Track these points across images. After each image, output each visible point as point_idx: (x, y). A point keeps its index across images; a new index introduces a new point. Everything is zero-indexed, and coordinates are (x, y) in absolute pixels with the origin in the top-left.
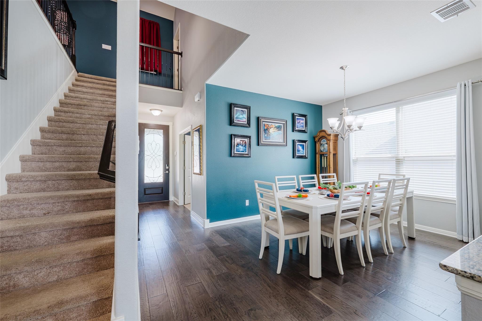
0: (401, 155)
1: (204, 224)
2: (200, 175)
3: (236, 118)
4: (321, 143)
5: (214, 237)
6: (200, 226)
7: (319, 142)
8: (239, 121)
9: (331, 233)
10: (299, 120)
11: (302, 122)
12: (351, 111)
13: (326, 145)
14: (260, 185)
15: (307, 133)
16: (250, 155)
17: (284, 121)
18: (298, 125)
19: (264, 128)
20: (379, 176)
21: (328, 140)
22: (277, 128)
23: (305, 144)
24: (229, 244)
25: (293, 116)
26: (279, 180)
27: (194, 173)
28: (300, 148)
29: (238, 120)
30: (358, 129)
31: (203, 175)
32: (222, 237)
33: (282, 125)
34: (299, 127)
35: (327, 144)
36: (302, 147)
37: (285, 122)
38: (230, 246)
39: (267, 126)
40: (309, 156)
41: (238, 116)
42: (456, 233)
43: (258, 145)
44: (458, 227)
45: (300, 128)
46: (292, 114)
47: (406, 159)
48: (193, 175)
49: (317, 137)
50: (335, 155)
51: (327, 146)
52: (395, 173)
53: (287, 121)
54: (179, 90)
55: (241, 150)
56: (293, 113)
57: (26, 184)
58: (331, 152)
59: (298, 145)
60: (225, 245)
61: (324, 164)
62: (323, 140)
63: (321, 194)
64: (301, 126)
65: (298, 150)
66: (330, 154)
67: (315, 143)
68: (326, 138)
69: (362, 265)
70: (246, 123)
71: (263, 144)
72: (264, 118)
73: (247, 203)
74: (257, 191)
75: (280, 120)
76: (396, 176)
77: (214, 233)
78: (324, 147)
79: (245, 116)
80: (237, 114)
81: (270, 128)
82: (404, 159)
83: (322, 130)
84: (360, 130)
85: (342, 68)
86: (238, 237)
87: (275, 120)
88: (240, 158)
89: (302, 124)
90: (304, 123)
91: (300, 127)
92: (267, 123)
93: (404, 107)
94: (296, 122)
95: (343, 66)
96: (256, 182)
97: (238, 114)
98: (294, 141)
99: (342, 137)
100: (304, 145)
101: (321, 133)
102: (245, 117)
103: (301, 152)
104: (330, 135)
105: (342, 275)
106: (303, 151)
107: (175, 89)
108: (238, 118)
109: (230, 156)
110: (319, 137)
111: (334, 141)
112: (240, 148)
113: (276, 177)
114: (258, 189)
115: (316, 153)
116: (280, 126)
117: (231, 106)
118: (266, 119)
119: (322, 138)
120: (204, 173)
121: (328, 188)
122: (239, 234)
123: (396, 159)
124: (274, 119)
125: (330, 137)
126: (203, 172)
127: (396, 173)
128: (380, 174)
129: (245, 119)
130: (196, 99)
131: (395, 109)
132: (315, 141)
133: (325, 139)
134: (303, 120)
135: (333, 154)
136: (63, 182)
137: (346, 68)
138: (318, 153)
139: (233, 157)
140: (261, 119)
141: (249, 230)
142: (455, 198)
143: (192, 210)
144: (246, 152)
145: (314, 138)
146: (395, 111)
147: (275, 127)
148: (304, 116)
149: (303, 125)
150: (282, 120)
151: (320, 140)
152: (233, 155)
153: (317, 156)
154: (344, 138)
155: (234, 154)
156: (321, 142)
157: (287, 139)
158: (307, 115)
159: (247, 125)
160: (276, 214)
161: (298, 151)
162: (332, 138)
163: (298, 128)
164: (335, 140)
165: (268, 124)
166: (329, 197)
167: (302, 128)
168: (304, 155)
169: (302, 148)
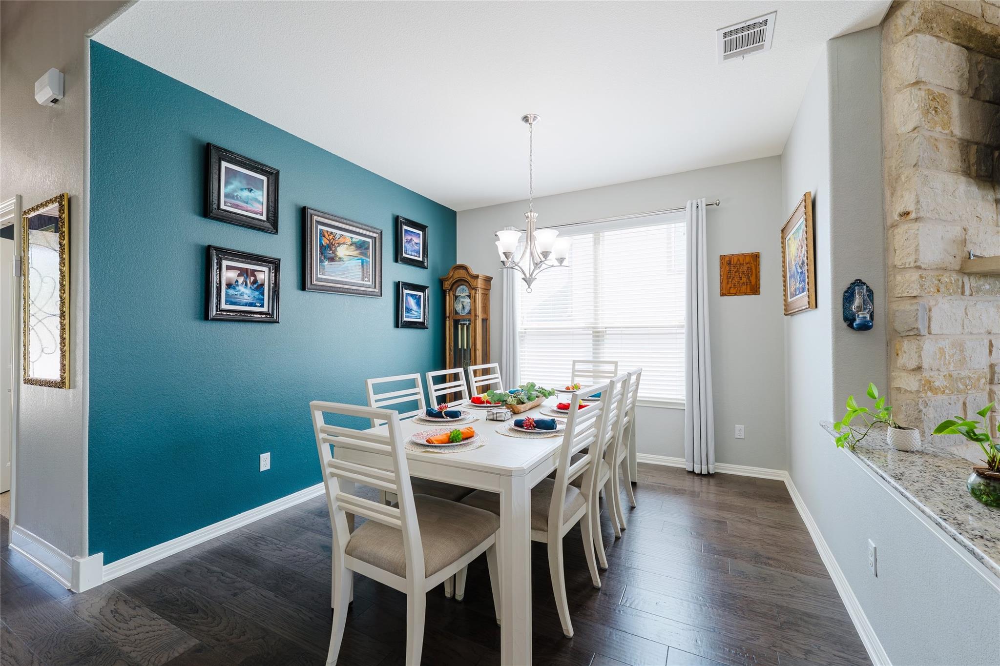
0: (602, 324)
1: (75, 576)
2: (58, 389)
3: (226, 196)
4: (457, 294)
5: (125, 626)
6: (54, 590)
7: (451, 293)
8: (237, 206)
9: (543, 530)
10: (410, 235)
11: (415, 240)
13: (468, 300)
14: (330, 418)
15: (427, 268)
16: (278, 316)
17: (375, 230)
18: (408, 246)
19: (321, 243)
20: (574, 365)
21: (473, 289)
22: (356, 247)
23: (421, 294)
24: (193, 642)
25: (397, 222)
27: (29, 382)
28: (412, 303)
29: (235, 204)
30: (556, 263)
31: (75, 387)
32: (163, 616)
33: (370, 240)
34: (410, 253)
35: (469, 296)
36: (415, 301)
37: (377, 235)
38: (198, 649)
39: (331, 237)
40: (429, 323)
41: (235, 191)
42: (684, 460)
43: (303, 287)
44: (688, 451)
45: (411, 255)
46: (393, 217)
47: (609, 331)
48: (24, 387)
49: (448, 280)
50: (485, 321)
51: (470, 303)
52: (591, 359)
53: (381, 232)
55: (246, 298)
56: (398, 216)
58: (478, 315)
59: (406, 296)
60: (177, 655)
61: (463, 343)
62: (462, 287)
63: (493, 420)
64: (414, 251)
65: (407, 308)
66: (475, 320)
67: (443, 293)
68: (467, 284)
69: (595, 584)
70: (264, 218)
71: (318, 287)
72: (320, 214)
73: (265, 462)
74: (320, 437)
75: (364, 227)
76: (594, 364)
77: (124, 609)
78: (462, 303)
79: (261, 195)
80: (231, 184)
81: (339, 244)
82: (606, 331)
83: (456, 266)
84: (561, 266)
85: (526, 119)
86: (235, 595)
87: (351, 223)
88: (242, 325)
89: (416, 247)
90: (420, 244)
91: (413, 253)
92: (330, 230)
93: (606, 234)
94: (404, 240)
95: (528, 116)
96: (318, 408)
97: (235, 184)
98: (397, 285)
99: (526, 279)
100: (420, 296)
101: (456, 272)
102: (260, 199)
103: (414, 312)
104: (477, 277)
105: (570, 639)
106: (417, 312)
108: (233, 197)
109: (203, 316)
110: (452, 280)
111: (483, 293)
112: (243, 292)
113: (370, 382)
114: (323, 431)
115: (443, 317)
116: (364, 242)
117: (207, 154)
118: (327, 216)
119: (459, 283)
120: (79, 379)
121: (506, 401)
122: (239, 579)
123: (593, 332)
124: (348, 222)
125: (477, 282)
126: (75, 376)
127: (594, 357)
128: (574, 362)
129: (260, 207)
130: (43, 94)
131: (591, 235)
132: (444, 288)
133: (464, 287)
134: (419, 237)
135: (483, 319)
137: (534, 120)
138: (449, 317)
139: (213, 320)
140: (311, 216)
141: (275, 550)
142: (683, 400)
143: (17, 522)
144: (262, 306)
145: (441, 282)
146: (592, 239)
147: (351, 245)
148: (422, 228)
149: (418, 248)
150: (369, 229)
151: (454, 287)
152: (213, 312)
153: (448, 323)
154: (530, 281)
155: (217, 311)
156: (457, 291)
157: (381, 279)
158: (427, 227)
159: (268, 225)
160: (399, 516)
161: (409, 310)
162: (480, 283)
163: (407, 254)
164: (485, 289)
165: (331, 233)
166: (520, 429)
167: (416, 254)
168: (421, 320)
169: (416, 303)
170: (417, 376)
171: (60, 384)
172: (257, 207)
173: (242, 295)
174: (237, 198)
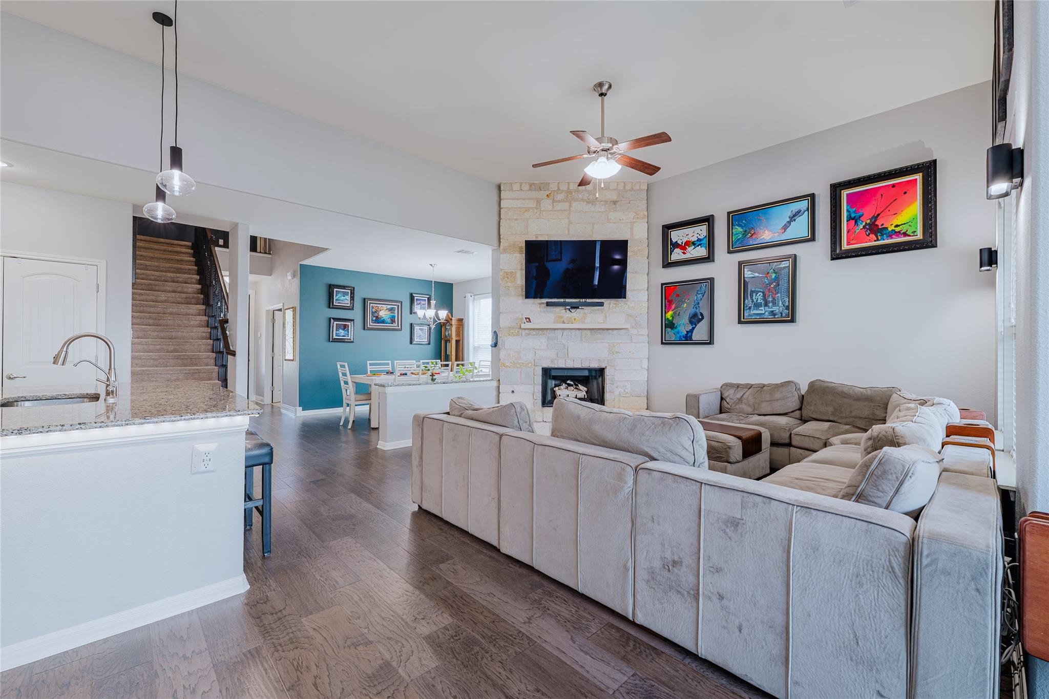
1: (296, 412)
2: (293, 362)
3: (336, 300)
4: (446, 328)
6: (291, 416)
7: (444, 327)
8: (339, 303)
10: (419, 301)
11: (422, 303)
12: (472, 294)
16: (354, 340)
17: (399, 302)
18: (418, 306)
19: (372, 311)
21: (450, 325)
22: (389, 310)
23: (427, 328)
25: (412, 296)
26: (371, 364)
27: (286, 360)
28: (420, 332)
31: (296, 361)
33: (396, 307)
36: (423, 331)
39: (376, 308)
40: (431, 342)
41: (339, 297)
43: (364, 329)
46: (410, 294)
48: (284, 361)
53: (402, 302)
54: (266, 253)
55: (342, 334)
56: (412, 293)
57: (143, 361)
58: (453, 338)
59: (417, 329)
61: (449, 351)
64: (422, 307)
65: (417, 335)
67: (441, 327)
70: (349, 305)
71: (371, 328)
72: (372, 300)
75: (393, 302)
78: (448, 332)
79: (348, 297)
81: (380, 310)
88: (341, 343)
90: (425, 304)
92: (376, 305)
94: (415, 304)
97: (339, 295)
98: (412, 325)
100: (425, 329)
102: (348, 299)
103: (421, 337)
104: (452, 319)
106: (424, 336)
107: (260, 252)
108: (338, 300)
109: (328, 340)
111: (456, 327)
113: (368, 362)
115: (440, 339)
116: (393, 308)
117: (331, 288)
118: (375, 300)
124: (385, 301)
125: (452, 322)
126: (296, 357)
130: (290, 277)
134: (425, 301)
135: (456, 340)
136: (170, 360)
138: (443, 339)
139: (331, 341)
140: (368, 301)
144: (348, 336)
147: (386, 310)
150: (396, 302)
151: (445, 325)
153: (442, 342)
155: (332, 338)
157: (402, 322)
162: (455, 322)
163: (417, 310)
164: (458, 325)
168: (425, 341)
169: (423, 333)
170: (390, 362)
171: (293, 360)
172: (347, 302)
173: (341, 333)
174: (340, 300)
